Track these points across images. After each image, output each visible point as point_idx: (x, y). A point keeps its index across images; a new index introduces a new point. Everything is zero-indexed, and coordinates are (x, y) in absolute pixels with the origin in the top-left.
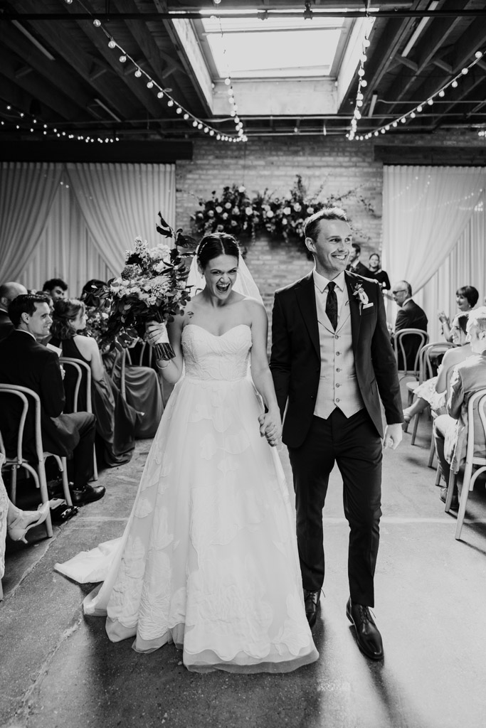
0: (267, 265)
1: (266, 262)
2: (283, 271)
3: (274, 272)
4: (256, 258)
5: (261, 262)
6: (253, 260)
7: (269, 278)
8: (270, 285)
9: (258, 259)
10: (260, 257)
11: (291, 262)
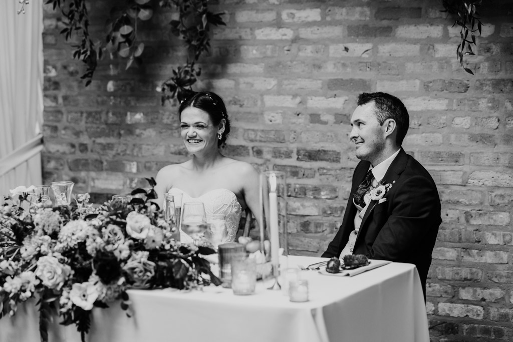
0: (307, 41)
1: (305, 33)
2: (360, 63)
3: (331, 70)
4: (270, 16)
5: (289, 34)
6: (261, 25)
7: (315, 93)
8: (315, 118)
9: (278, 24)
10: (284, 16)
11: (386, 32)
